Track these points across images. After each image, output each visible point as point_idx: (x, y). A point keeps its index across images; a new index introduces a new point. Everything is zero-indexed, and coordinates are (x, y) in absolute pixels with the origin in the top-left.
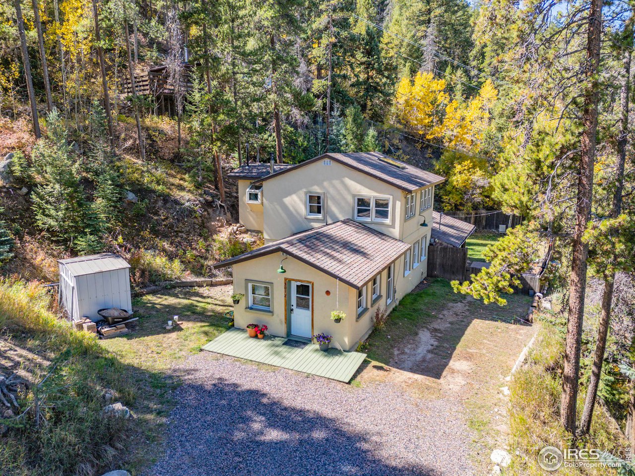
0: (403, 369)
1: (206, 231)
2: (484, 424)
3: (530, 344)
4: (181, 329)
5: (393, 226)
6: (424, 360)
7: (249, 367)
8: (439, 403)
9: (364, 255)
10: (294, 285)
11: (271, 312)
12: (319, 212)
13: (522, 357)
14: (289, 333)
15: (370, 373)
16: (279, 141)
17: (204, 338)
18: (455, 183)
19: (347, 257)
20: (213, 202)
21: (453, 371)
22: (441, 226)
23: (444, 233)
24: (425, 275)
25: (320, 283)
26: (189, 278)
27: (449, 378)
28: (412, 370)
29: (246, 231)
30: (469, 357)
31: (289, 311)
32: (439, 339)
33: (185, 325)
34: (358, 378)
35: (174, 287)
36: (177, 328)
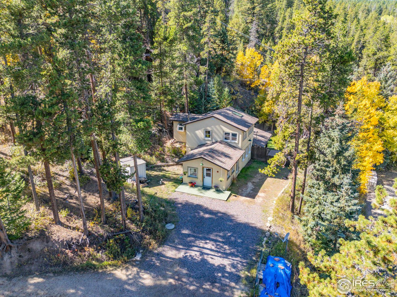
0: (243, 196)
1: (161, 143)
2: (267, 211)
3: (286, 187)
4: (165, 184)
5: (238, 144)
6: (249, 193)
7: (193, 196)
8: (254, 206)
9: (229, 157)
10: (205, 169)
11: (197, 178)
12: (209, 137)
13: (282, 191)
14: (203, 185)
15: (232, 197)
16: (187, 100)
17: (174, 188)
18: (264, 111)
19: (223, 159)
20: (162, 129)
21: (259, 196)
22: (258, 137)
23: (259, 140)
24: (250, 159)
25: (215, 169)
26: (159, 163)
27: (258, 199)
28: (246, 196)
29: (177, 142)
30: (264, 192)
31: (203, 177)
32: (255, 186)
33: (165, 182)
34: (229, 199)
35: (154, 167)
36: (163, 184)
